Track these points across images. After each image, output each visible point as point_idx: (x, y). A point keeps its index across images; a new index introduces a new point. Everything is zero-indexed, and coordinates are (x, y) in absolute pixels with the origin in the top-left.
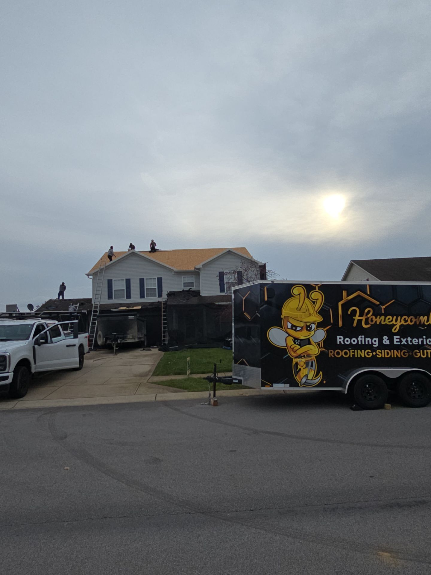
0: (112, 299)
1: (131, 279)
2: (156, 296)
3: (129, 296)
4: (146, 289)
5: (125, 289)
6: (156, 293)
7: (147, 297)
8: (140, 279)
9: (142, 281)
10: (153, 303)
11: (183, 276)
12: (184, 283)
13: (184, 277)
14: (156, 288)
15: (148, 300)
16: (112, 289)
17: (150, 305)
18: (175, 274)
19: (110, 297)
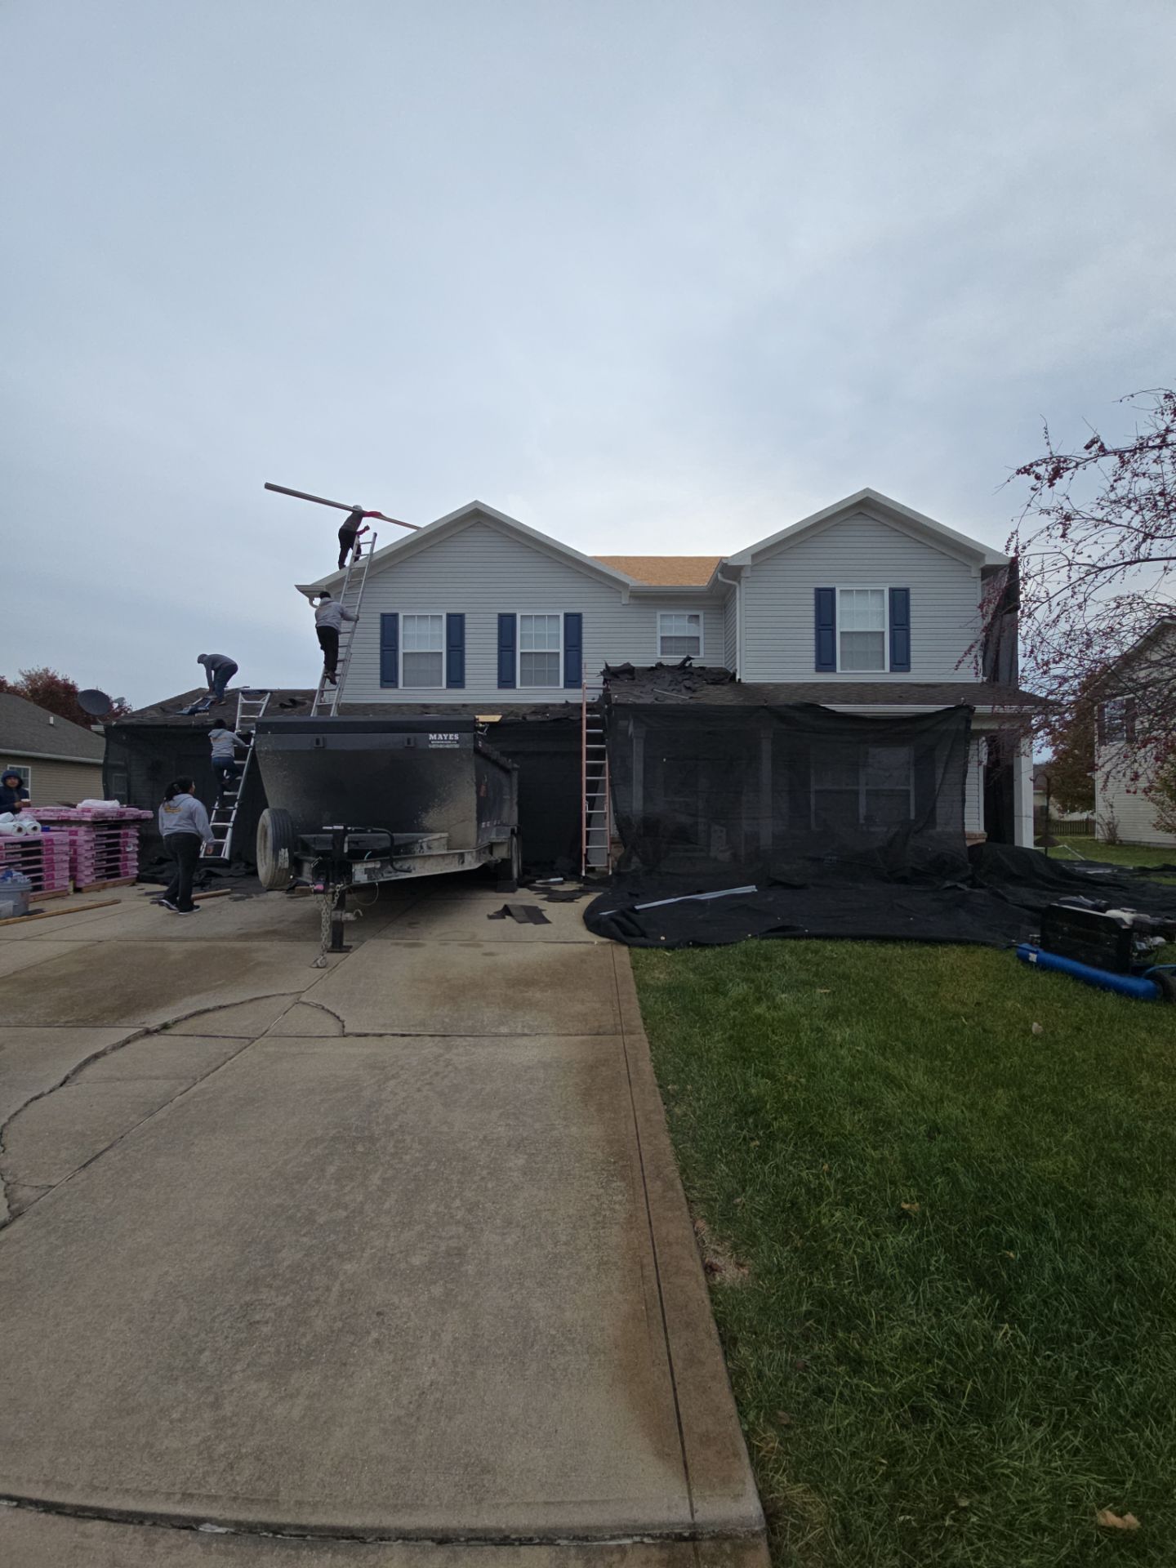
0: (396, 686)
1: (467, 616)
2: (558, 684)
3: (456, 679)
4: (522, 654)
5: (444, 650)
6: (558, 671)
7: (522, 684)
8: (501, 617)
9: (507, 625)
10: (547, 706)
11: (659, 613)
12: (663, 638)
13: (662, 616)
14: (558, 654)
15: (526, 695)
16: (396, 650)
17: (534, 713)
18: (632, 602)
19: (388, 678)
